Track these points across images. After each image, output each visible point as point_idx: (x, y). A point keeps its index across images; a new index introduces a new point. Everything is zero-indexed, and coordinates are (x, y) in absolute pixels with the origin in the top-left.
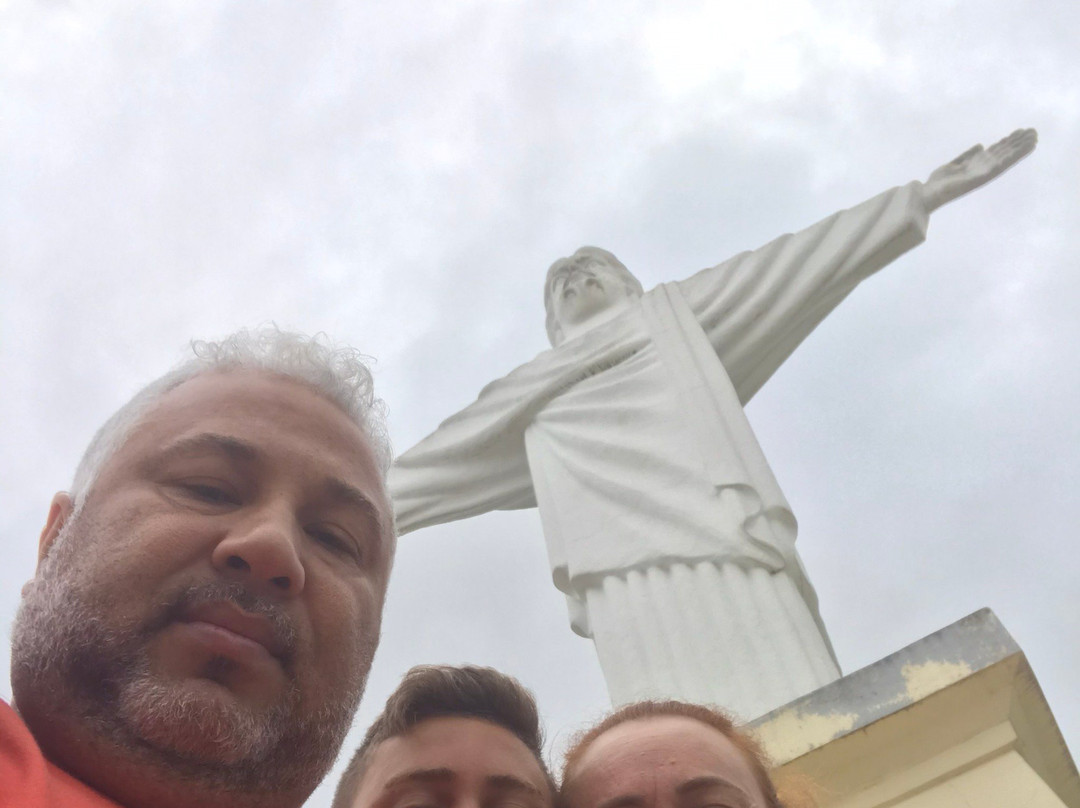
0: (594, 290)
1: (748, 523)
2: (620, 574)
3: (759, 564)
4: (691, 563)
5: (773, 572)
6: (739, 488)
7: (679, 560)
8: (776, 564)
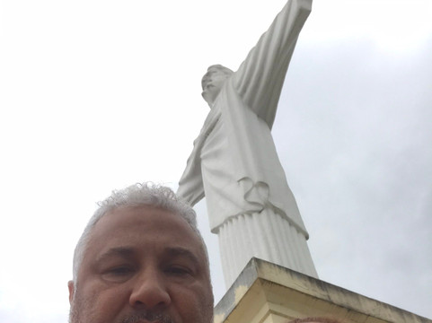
0: (211, 88)
1: (246, 196)
2: (222, 225)
3: (255, 212)
4: (236, 217)
5: (260, 212)
6: (244, 179)
7: (233, 217)
8: (260, 208)
